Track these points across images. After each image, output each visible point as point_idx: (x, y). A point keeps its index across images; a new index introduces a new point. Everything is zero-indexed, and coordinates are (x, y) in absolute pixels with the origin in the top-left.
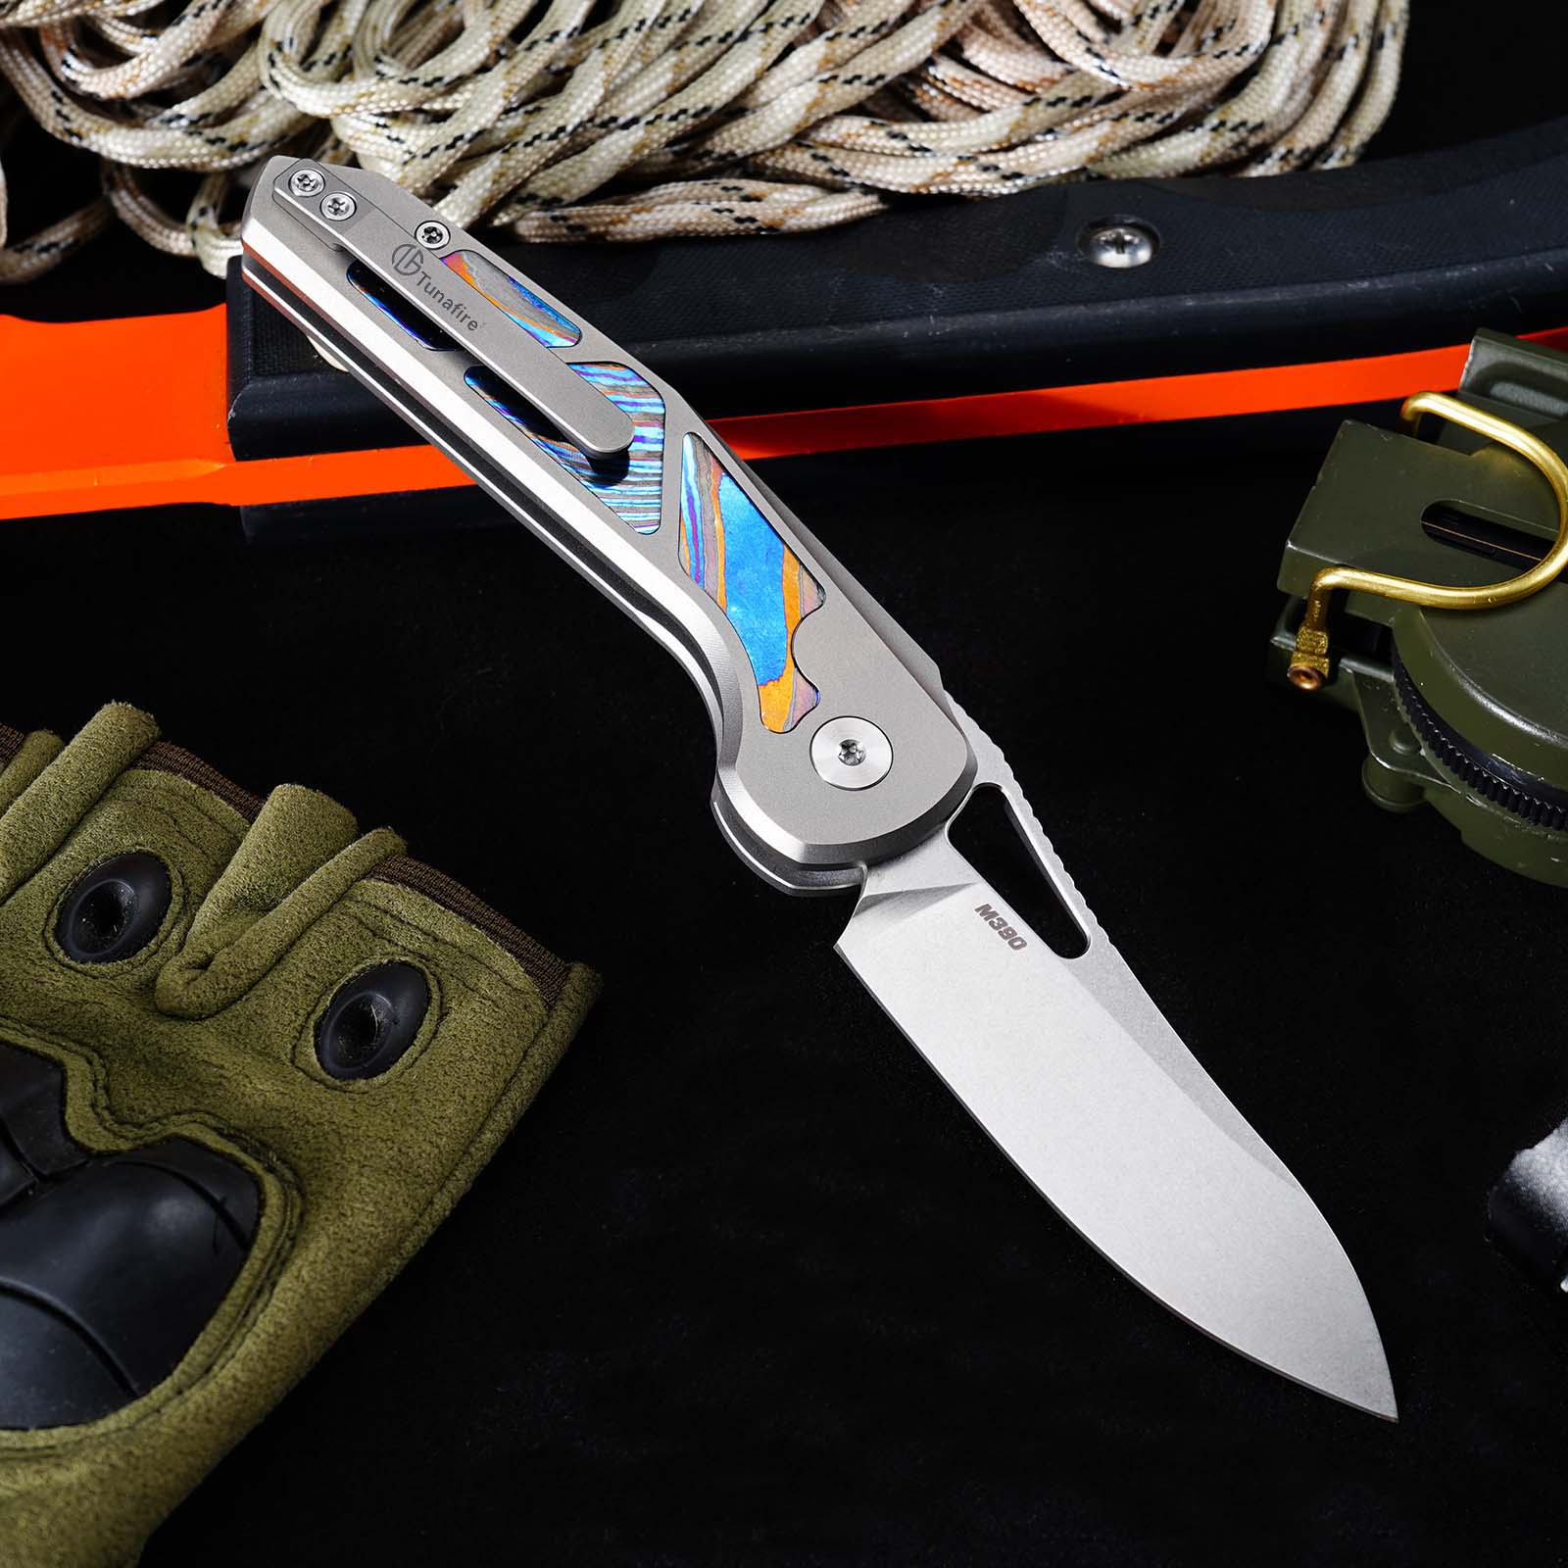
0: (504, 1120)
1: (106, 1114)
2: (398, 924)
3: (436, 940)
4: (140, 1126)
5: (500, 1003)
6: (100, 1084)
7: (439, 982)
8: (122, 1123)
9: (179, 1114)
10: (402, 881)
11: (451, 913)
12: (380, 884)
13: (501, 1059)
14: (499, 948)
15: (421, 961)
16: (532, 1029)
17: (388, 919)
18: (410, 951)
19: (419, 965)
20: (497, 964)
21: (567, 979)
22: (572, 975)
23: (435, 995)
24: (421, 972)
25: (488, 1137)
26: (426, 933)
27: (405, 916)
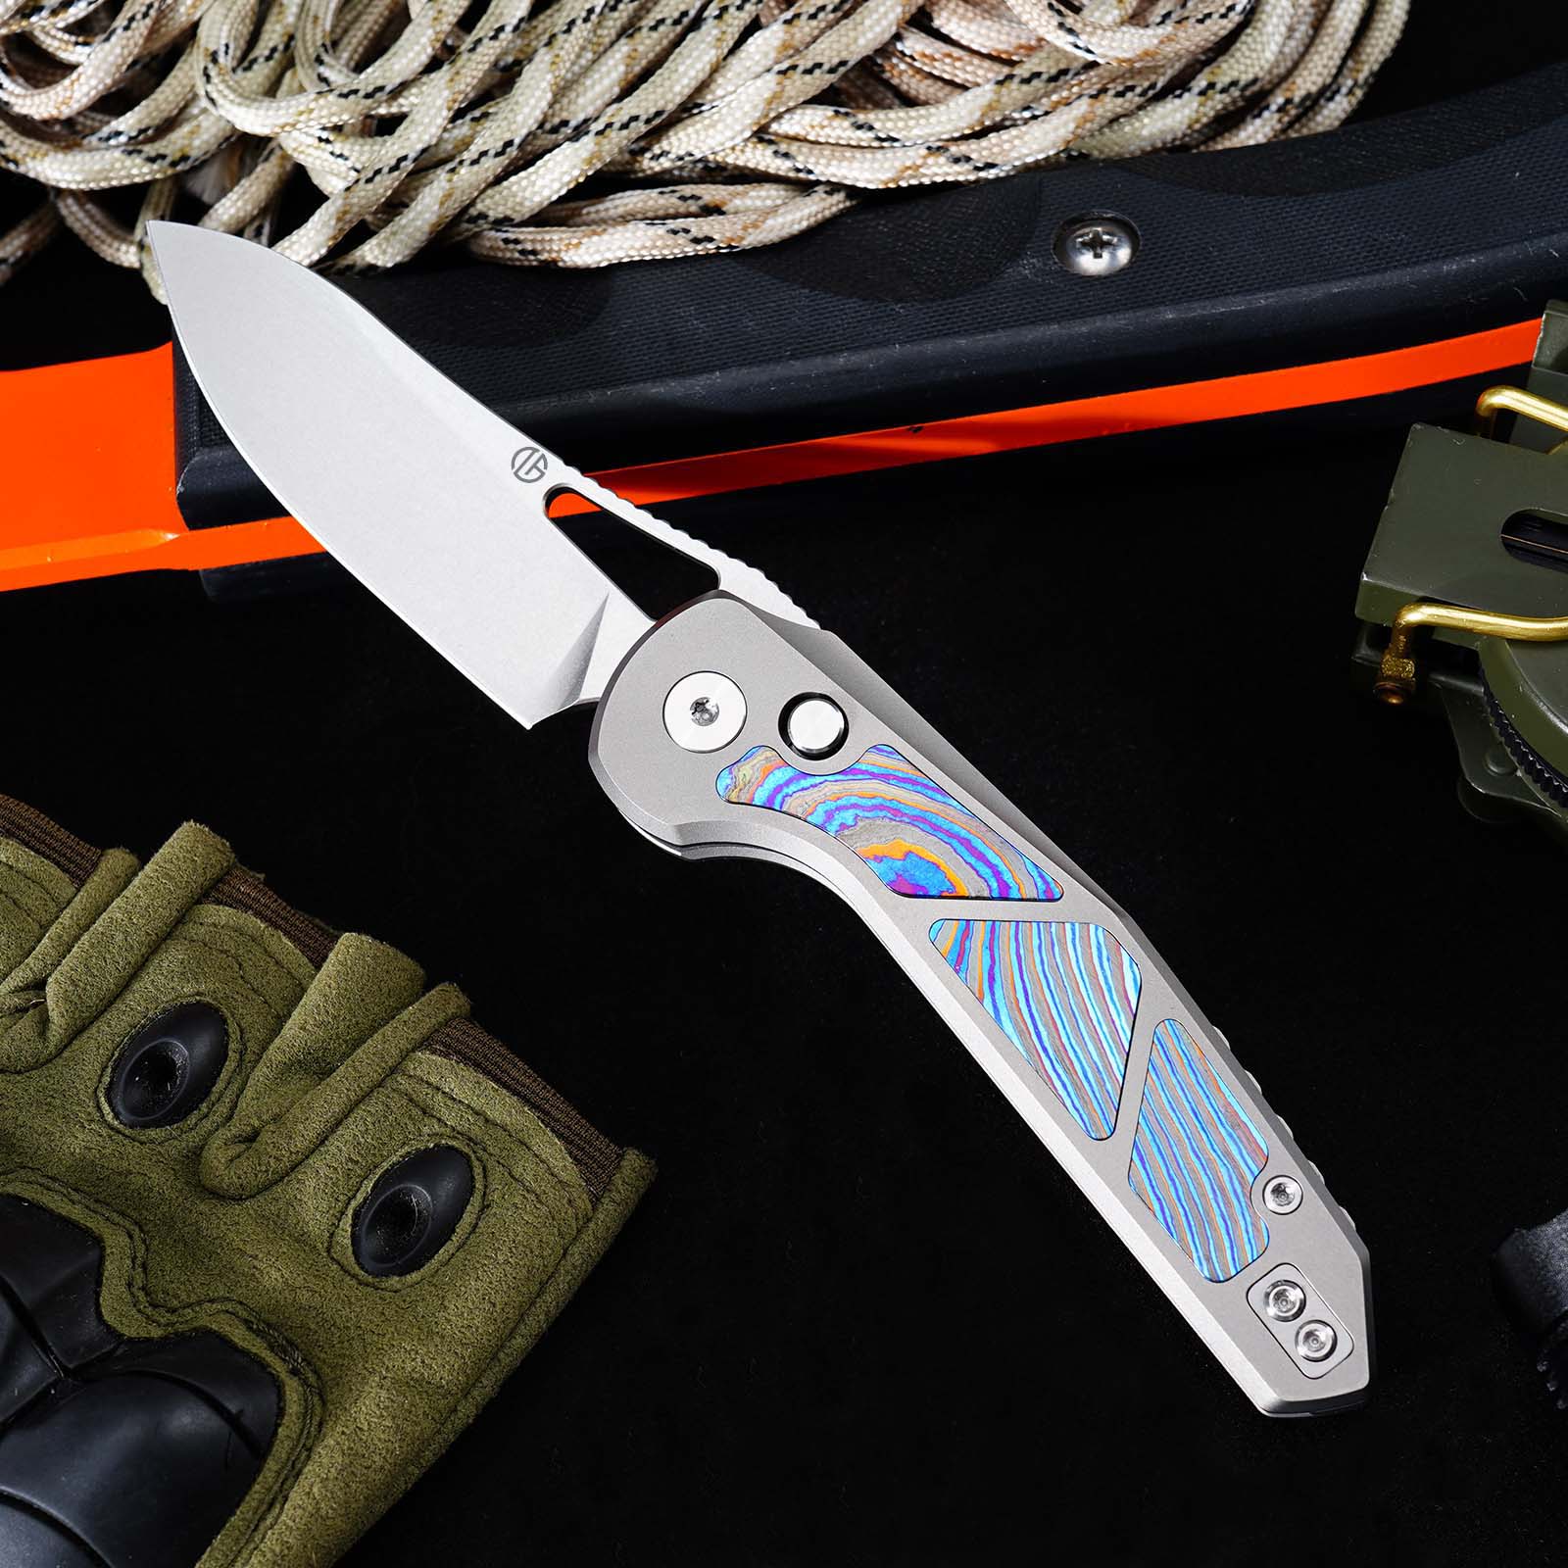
0: (537, 1321)
1: (141, 1295)
2: (449, 1103)
3: (487, 1121)
4: (173, 1311)
5: (543, 1198)
6: (139, 1262)
7: (485, 1169)
8: (155, 1306)
9: (212, 1301)
10: (458, 1052)
11: (504, 1091)
12: (434, 1057)
13: (538, 1262)
14: (550, 1134)
15: (468, 1145)
16: (574, 1225)
17: (439, 1097)
18: (458, 1133)
19: (466, 1150)
20: (546, 1152)
21: (618, 1167)
22: (624, 1163)
23: (479, 1185)
24: (467, 1157)
25: (518, 1341)
26: (477, 1113)
27: (457, 1093)
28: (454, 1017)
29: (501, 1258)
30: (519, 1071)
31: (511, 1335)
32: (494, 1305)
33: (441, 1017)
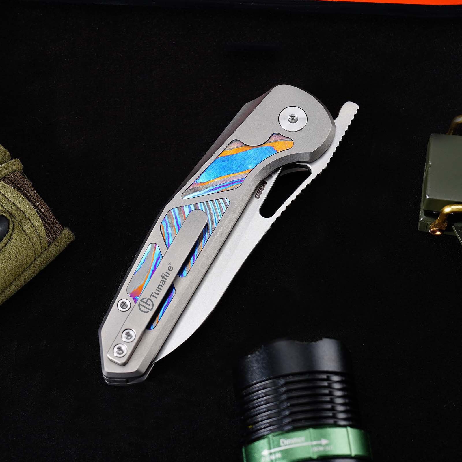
0: (20, 282)
2: (6, 200)
3: (18, 208)
5: (31, 239)
7: (14, 225)
10: (13, 183)
11: (26, 199)
12: (4, 183)
13: (25, 262)
14: (39, 217)
15: (10, 216)
16: (40, 250)
17: (3, 197)
18: (7, 211)
19: (9, 218)
20: (36, 223)
21: (60, 233)
22: (63, 232)
23: (10, 230)
24: (8, 220)
25: (13, 287)
26: (15, 206)
27: (9, 197)
28: (16, 171)
29: (12, 258)
30: (33, 193)
31: (11, 284)
32: (6, 274)
33: (11, 170)
